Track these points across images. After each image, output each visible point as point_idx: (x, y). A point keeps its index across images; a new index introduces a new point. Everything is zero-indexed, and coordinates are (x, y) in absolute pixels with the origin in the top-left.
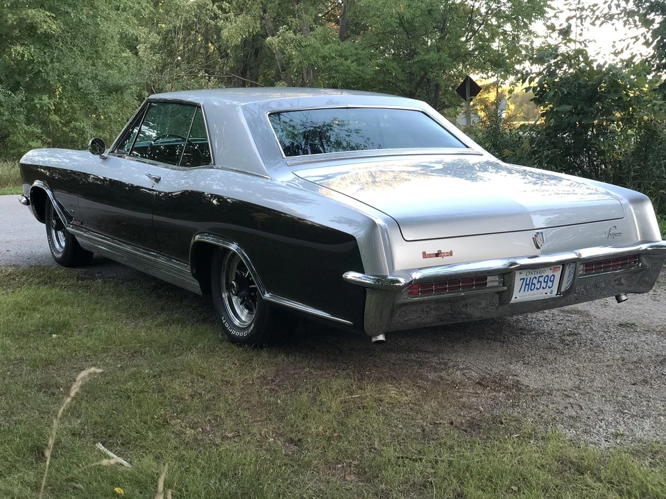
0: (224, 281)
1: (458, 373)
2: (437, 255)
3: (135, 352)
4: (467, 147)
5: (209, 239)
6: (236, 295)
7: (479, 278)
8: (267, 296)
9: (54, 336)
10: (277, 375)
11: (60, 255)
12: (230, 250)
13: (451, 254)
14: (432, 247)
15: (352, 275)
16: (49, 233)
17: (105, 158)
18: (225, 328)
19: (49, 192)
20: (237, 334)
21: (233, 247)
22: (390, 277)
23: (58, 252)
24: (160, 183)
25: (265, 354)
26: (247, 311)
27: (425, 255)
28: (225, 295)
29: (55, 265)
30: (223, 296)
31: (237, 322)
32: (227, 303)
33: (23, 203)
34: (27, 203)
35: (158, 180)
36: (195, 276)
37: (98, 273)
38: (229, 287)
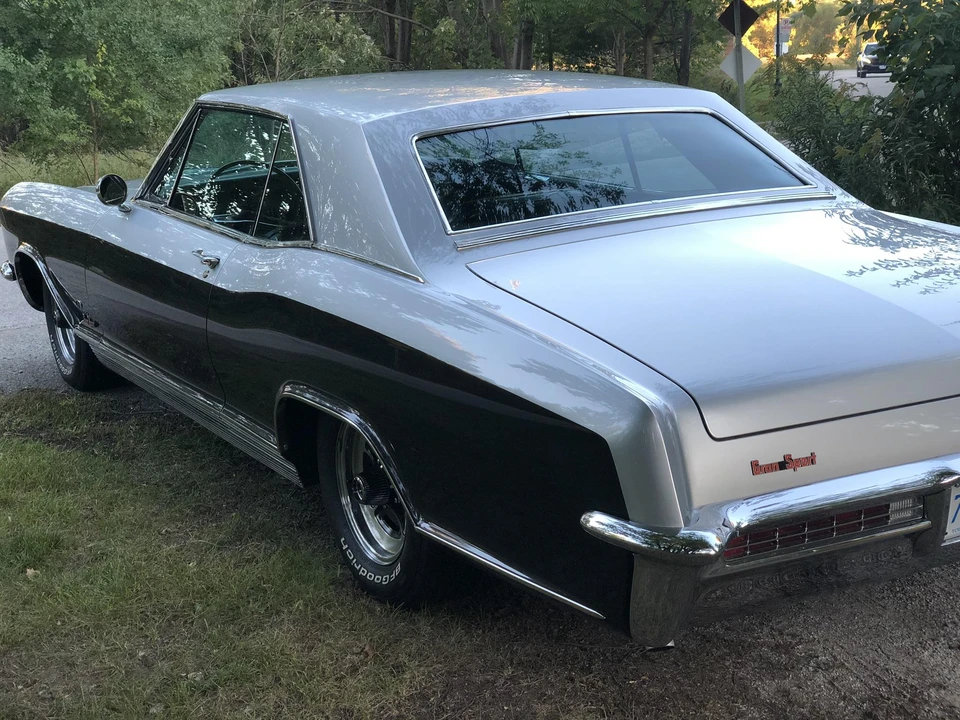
0: (342, 473)
1: (820, 678)
2: (782, 466)
3: (175, 617)
4: (805, 183)
5: (308, 398)
6: (366, 502)
7: (872, 510)
8: (425, 527)
9: (30, 572)
10: (448, 690)
11: (70, 372)
12: (345, 423)
13: (811, 460)
14: (770, 449)
15: (597, 521)
16: (52, 332)
17: (127, 211)
18: (347, 563)
19: (40, 265)
20: (371, 576)
21: (351, 418)
22: (684, 532)
23: (66, 364)
24: (218, 269)
25: (424, 625)
26: (389, 530)
27: (756, 467)
28: (346, 500)
29: (63, 387)
30: (344, 501)
31: (371, 553)
32: (351, 516)
33: (7, 277)
34: (12, 277)
35: (214, 264)
36: (287, 455)
37: (134, 404)
38: (352, 486)
